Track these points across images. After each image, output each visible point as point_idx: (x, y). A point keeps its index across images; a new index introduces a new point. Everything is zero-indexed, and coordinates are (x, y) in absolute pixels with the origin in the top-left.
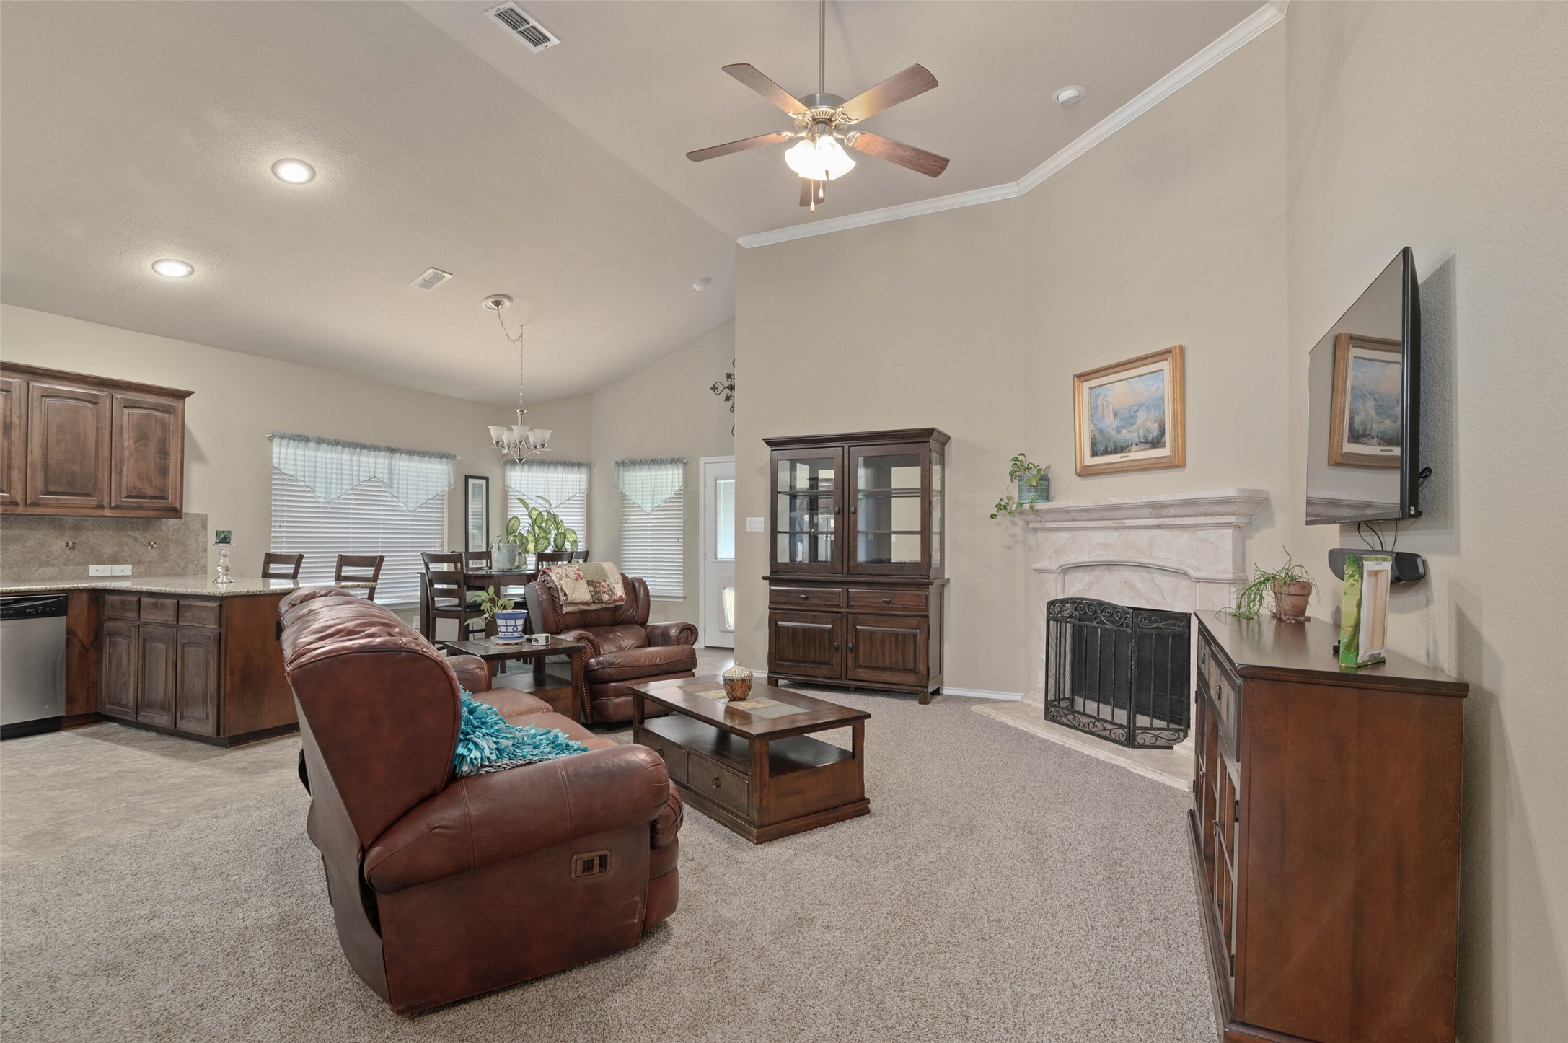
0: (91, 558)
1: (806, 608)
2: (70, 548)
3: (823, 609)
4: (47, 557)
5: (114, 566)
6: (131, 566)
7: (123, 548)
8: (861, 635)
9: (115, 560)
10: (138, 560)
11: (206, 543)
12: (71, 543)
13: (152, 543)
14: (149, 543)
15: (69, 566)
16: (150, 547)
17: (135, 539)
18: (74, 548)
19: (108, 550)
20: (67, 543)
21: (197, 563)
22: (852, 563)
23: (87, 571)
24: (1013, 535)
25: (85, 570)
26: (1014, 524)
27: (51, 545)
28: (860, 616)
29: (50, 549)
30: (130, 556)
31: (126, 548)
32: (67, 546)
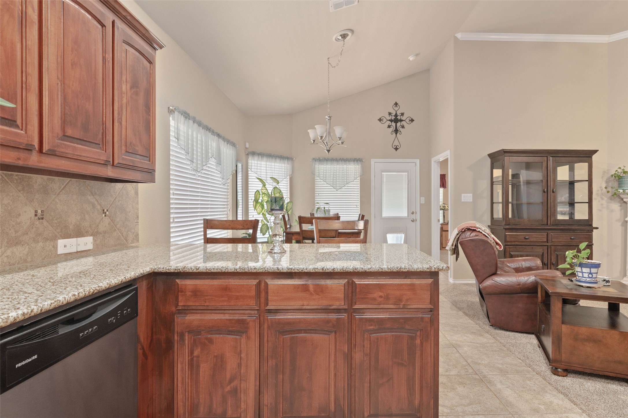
0: (59, 230)
1: (529, 244)
2: (39, 219)
3: (537, 244)
4: (16, 232)
5: (79, 239)
6: (92, 237)
7: (84, 216)
8: (559, 257)
9: (79, 233)
10: (96, 230)
11: (138, 209)
12: (39, 211)
13: (105, 210)
14: (104, 210)
15: (38, 242)
16: (104, 215)
17: (94, 206)
18: (42, 219)
19: (73, 219)
20: (36, 211)
21: (133, 231)
22: (552, 219)
23: (55, 247)
24: (602, 204)
25: (53, 247)
26: (602, 199)
27: (19, 215)
28: (558, 247)
29: (18, 221)
30: (90, 226)
31: (87, 216)
32: (36, 215)
